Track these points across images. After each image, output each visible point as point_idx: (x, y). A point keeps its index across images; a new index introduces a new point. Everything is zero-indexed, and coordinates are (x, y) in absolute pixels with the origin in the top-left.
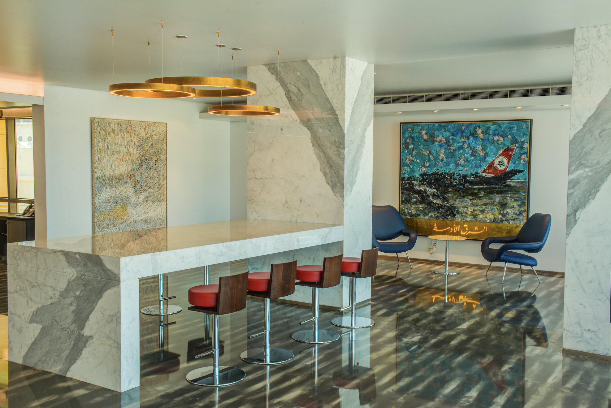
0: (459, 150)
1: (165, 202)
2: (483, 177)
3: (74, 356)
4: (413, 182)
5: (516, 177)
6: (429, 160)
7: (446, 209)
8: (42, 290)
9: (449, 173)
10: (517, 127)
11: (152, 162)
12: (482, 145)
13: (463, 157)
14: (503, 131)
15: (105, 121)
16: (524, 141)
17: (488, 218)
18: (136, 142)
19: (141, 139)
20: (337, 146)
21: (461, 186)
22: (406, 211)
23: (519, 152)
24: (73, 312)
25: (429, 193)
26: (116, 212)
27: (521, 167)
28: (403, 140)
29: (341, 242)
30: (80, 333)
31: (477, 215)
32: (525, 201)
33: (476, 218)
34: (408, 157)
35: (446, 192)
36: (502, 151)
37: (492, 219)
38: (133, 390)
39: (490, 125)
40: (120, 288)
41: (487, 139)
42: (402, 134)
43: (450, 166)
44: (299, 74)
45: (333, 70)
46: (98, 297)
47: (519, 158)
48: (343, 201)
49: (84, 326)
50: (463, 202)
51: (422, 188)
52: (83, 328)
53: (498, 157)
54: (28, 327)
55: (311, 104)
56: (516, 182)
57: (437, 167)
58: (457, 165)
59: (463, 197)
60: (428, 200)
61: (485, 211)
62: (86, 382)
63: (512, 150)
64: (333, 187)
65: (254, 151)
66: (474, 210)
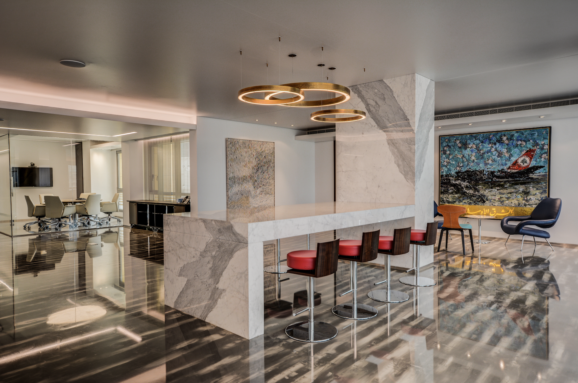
0: (488, 153)
1: (273, 195)
2: (508, 172)
3: (211, 305)
4: (450, 178)
5: (537, 172)
6: (463, 162)
7: (477, 197)
8: (188, 250)
9: (479, 171)
10: (538, 134)
11: (265, 168)
12: (507, 149)
13: (491, 158)
14: (525, 137)
15: (235, 140)
16: (544, 143)
17: (513, 203)
18: (255, 154)
19: (258, 153)
20: (409, 143)
21: (490, 180)
22: (445, 199)
23: (540, 152)
24: (210, 268)
25: (463, 186)
26: (242, 201)
27: (542, 164)
28: (441, 148)
29: (413, 218)
30: (216, 287)
31: (503, 201)
32: (546, 190)
33: (503, 203)
34: (445, 160)
35: (477, 184)
36: (524, 152)
37: (517, 204)
38: (259, 337)
39: (513, 133)
40: (248, 249)
41: (511, 144)
42: (440, 144)
43: (480, 166)
44: (376, 91)
45: (405, 85)
46: (229, 257)
47: (540, 157)
48: (414, 185)
49: (219, 281)
50: (492, 192)
51: (457, 182)
52: (218, 283)
53: (522, 157)
54: (178, 279)
55: (386, 113)
56: (537, 175)
57: (469, 167)
58: (486, 164)
59: (492, 188)
60: (462, 190)
61: (511, 198)
62: (220, 327)
63: (534, 151)
64: (406, 175)
65: (341, 151)
66: (501, 198)
